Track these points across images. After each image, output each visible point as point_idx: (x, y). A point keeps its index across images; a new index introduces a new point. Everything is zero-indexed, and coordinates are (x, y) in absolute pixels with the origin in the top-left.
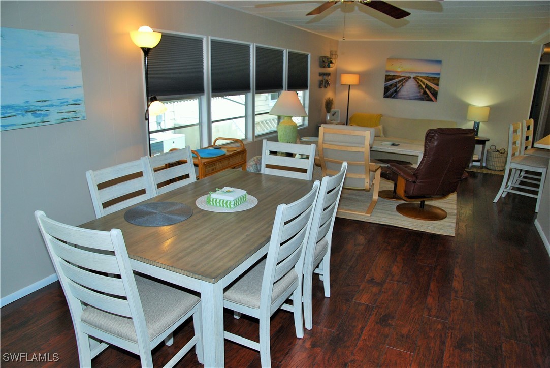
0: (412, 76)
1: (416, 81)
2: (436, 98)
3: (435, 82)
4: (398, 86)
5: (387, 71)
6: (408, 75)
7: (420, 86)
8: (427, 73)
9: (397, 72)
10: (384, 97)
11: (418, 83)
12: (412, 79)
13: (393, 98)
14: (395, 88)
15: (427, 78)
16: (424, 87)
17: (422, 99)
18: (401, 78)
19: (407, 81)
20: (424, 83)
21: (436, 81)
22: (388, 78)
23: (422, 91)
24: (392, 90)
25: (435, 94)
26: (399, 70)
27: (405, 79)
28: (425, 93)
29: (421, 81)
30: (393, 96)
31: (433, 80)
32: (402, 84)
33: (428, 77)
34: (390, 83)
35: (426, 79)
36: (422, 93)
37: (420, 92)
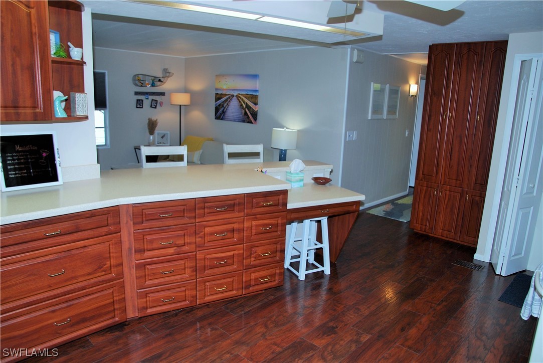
0: (235, 95)
1: (238, 100)
2: (255, 119)
3: (253, 100)
4: (225, 105)
5: (217, 89)
6: (231, 93)
7: (241, 105)
8: (246, 90)
9: (223, 90)
10: (216, 119)
11: (240, 102)
12: (235, 97)
13: (222, 119)
14: (223, 108)
15: (247, 96)
16: (244, 106)
17: (244, 121)
18: (227, 97)
19: (231, 100)
20: (244, 102)
21: (254, 98)
22: (218, 97)
23: (243, 111)
24: (220, 111)
25: (255, 115)
26: (225, 87)
27: (229, 97)
28: (246, 114)
29: (242, 100)
30: (221, 117)
31: (252, 98)
32: (227, 104)
33: (247, 94)
34: (219, 102)
35: (246, 98)
36: (243, 114)
37: (242, 113)
